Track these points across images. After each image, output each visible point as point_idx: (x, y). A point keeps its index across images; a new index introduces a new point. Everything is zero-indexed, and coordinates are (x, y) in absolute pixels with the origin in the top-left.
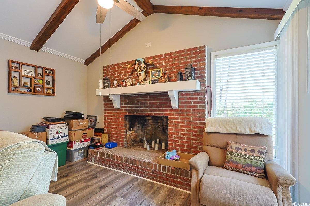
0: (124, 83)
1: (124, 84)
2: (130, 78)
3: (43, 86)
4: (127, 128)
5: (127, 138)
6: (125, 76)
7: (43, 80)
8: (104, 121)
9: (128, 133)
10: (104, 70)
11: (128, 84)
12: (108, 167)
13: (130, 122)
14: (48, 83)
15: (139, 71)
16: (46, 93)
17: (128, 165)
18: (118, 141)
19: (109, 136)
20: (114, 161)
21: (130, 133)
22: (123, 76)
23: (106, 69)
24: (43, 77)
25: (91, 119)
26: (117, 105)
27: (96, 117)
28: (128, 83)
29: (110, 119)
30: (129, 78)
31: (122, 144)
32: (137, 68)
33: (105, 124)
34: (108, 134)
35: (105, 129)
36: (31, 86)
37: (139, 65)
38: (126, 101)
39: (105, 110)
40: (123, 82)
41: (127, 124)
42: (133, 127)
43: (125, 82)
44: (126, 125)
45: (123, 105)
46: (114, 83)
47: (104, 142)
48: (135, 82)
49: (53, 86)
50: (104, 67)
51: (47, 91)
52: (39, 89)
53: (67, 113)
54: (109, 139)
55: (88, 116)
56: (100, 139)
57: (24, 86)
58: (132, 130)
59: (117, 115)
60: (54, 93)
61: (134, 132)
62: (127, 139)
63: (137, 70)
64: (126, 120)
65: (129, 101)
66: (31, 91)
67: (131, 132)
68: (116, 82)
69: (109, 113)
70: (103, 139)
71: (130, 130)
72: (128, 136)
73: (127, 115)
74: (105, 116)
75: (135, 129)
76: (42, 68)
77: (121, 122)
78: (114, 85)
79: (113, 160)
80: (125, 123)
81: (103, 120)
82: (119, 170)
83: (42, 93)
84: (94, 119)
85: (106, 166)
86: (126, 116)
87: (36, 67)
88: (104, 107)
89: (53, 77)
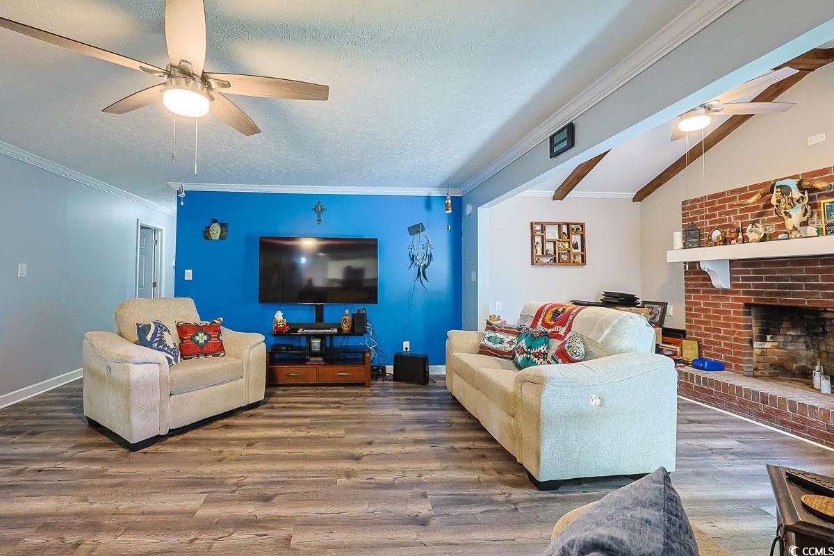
0: (740, 234)
1: (740, 237)
2: (757, 221)
3: (569, 251)
4: (752, 332)
5: (755, 356)
6: (741, 218)
7: (569, 242)
8: (687, 315)
9: (756, 345)
10: (683, 209)
11: (751, 236)
12: (701, 402)
13: (764, 321)
14: (576, 247)
15: (783, 207)
16: (574, 262)
17: (754, 404)
18: (727, 358)
19: (700, 347)
20: (716, 392)
21: (764, 347)
22: (736, 218)
23: (688, 206)
24: (568, 238)
25: (653, 308)
26: (721, 280)
27: (664, 305)
28: (753, 233)
29: (702, 310)
30: (753, 223)
31: (737, 368)
32: (779, 201)
33: (687, 321)
34: (699, 341)
35: (688, 331)
36: (555, 254)
37: (782, 194)
38: (747, 272)
39: (687, 291)
40: (738, 232)
41: (754, 325)
42: (775, 335)
43: (743, 231)
44: (750, 327)
45: (739, 281)
46: (710, 236)
47: (688, 356)
48: (772, 230)
49: (582, 250)
50: (684, 203)
51: (575, 258)
52: (564, 257)
53: (607, 294)
54: (700, 353)
55: (645, 303)
56: (678, 350)
57: (547, 254)
58: (768, 339)
59: (721, 303)
60: (583, 261)
61: (777, 347)
62: (754, 358)
63: (777, 206)
64: (751, 315)
65: (755, 272)
66: (555, 261)
67: (767, 345)
68: (716, 234)
69: (700, 298)
70: (685, 352)
71: (763, 339)
72: (757, 351)
73: (753, 304)
74: (687, 303)
75: (781, 339)
76: (568, 225)
77: (735, 319)
78: (711, 240)
79: (714, 390)
80: (745, 320)
81: (684, 312)
82: (731, 412)
83: (568, 263)
84: (660, 309)
85: (695, 400)
86: (748, 306)
87: (560, 225)
88: (686, 285)
89: (582, 235)
